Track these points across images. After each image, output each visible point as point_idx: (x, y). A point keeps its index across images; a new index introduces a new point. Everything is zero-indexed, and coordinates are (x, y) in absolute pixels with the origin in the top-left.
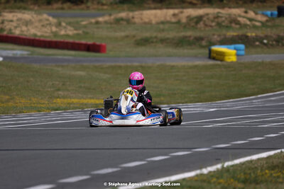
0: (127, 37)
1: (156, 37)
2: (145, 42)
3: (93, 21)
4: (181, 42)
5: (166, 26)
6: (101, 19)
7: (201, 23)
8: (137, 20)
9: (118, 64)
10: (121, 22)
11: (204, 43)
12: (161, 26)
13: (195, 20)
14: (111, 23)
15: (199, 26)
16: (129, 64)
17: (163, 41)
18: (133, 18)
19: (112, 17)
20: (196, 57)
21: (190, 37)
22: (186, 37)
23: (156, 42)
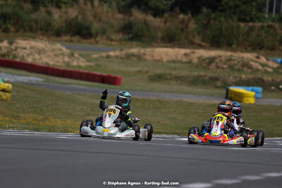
0: (140, 72)
1: (170, 74)
2: (159, 78)
3: (104, 54)
4: (195, 81)
5: (178, 65)
6: (112, 54)
7: (213, 64)
8: (147, 57)
10: (133, 58)
11: (219, 84)
12: (173, 65)
13: (207, 61)
14: (121, 58)
15: (211, 67)
16: (146, 98)
17: (177, 78)
18: (144, 54)
19: (124, 52)
20: (212, 95)
21: (205, 76)
22: (201, 76)
23: (170, 79)
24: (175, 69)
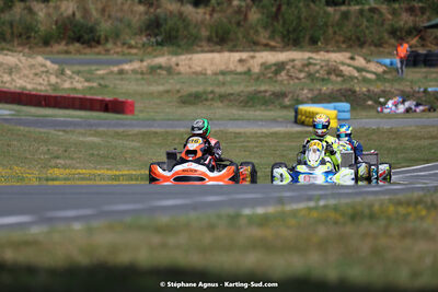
0: (168, 92)
1: (212, 92)
2: (194, 99)
3: (115, 69)
4: (251, 100)
5: (228, 78)
6: (127, 67)
7: (283, 73)
8: (182, 69)
9: (153, 129)
10: (159, 71)
11: (287, 101)
12: (221, 78)
13: (274, 68)
14: (142, 73)
15: (279, 78)
16: (169, 130)
17: (222, 97)
18: (177, 65)
19: (145, 64)
20: (274, 121)
21: (266, 91)
22: (260, 92)
23: (212, 99)
24: (224, 84)
